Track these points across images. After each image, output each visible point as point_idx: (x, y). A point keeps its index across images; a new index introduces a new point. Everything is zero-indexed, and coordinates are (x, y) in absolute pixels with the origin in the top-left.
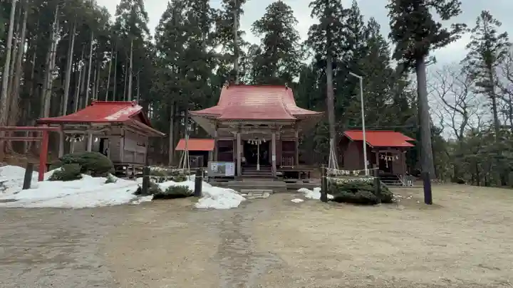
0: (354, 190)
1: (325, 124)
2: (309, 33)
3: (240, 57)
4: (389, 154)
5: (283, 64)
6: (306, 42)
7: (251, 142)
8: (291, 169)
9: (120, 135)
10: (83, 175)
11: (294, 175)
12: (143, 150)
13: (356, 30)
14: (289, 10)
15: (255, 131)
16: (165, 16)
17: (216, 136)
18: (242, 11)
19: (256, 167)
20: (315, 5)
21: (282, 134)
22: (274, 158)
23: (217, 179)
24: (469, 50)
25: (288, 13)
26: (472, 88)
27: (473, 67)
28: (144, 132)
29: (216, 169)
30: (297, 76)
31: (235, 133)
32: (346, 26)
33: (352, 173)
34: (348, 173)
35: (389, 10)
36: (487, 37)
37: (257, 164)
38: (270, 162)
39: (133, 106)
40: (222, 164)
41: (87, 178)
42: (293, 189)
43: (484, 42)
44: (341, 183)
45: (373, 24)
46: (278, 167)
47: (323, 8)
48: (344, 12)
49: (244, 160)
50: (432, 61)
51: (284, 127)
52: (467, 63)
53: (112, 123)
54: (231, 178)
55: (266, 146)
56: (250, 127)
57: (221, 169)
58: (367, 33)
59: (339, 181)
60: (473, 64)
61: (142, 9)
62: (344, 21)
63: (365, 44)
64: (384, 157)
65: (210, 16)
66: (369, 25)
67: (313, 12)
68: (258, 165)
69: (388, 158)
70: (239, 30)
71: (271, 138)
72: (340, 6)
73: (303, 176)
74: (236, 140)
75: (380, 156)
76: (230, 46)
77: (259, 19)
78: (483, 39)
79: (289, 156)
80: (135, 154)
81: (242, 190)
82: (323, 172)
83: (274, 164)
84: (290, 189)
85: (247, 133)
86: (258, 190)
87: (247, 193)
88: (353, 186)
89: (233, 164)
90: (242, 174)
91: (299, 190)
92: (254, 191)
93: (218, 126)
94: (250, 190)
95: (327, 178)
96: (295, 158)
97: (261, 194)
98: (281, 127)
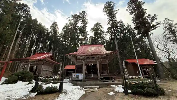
0: (142, 88)
2: (108, 30)
3: (86, 39)
4: (147, 68)
5: (100, 40)
6: (107, 32)
7: (89, 65)
8: (106, 75)
9: (42, 64)
10: (18, 81)
11: (108, 78)
12: (52, 70)
13: (123, 27)
14: (101, 25)
15: (90, 60)
16: (64, 28)
17: (76, 63)
18: (87, 26)
19: (91, 75)
20: (109, 22)
21: (101, 61)
22: (98, 71)
23: (76, 81)
24: (164, 30)
25: (101, 26)
26: (169, 43)
27: (167, 35)
28: (52, 63)
29: (75, 76)
30: (105, 44)
31: (82, 61)
32: (119, 26)
34: (137, 77)
35: (132, 21)
36: (170, 25)
38: (97, 73)
39: (48, 54)
40: (77, 74)
41: (19, 82)
42: (108, 85)
43: (169, 27)
45: (128, 25)
46: (101, 75)
47: (111, 22)
48: (118, 23)
49: (87, 72)
50: (152, 34)
51: (102, 58)
52: (164, 34)
53: (39, 60)
54: (81, 80)
55: (95, 66)
56: (88, 59)
57: (77, 77)
58: (127, 28)
59: (133, 82)
60: (167, 34)
61: (57, 27)
62: (119, 25)
63: (127, 31)
64: (145, 69)
65: (77, 28)
66: (127, 26)
67: (108, 23)
68: (92, 74)
69: (147, 70)
70: (86, 31)
71: (97, 63)
72: (117, 21)
73: (112, 79)
74: (83, 64)
75: (143, 69)
76: (83, 36)
77: (92, 28)
78: (168, 26)
79: (105, 70)
81: (85, 87)
82: (124, 77)
83: (99, 74)
84: (106, 85)
85: (87, 61)
86: (92, 86)
87: (87, 89)
88: (141, 85)
89: (82, 74)
90: (86, 79)
91: (111, 86)
92: (90, 87)
93: (77, 59)
94: (88, 87)
95: (126, 81)
96: (107, 70)
97: (93, 89)
98: (101, 58)
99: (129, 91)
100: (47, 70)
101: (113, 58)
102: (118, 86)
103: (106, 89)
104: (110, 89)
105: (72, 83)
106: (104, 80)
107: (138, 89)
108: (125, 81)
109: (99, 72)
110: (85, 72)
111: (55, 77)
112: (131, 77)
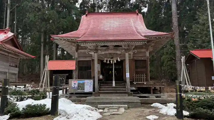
0: (210, 107)
1: (172, 46)
7: (107, 61)
8: (144, 84)
11: (146, 90)
12: (16, 71)
15: (110, 52)
17: (76, 56)
19: (112, 83)
21: (134, 53)
22: (128, 75)
23: (78, 95)
28: (15, 55)
29: (76, 86)
30: (145, 7)
31: (92, 53)
33: (207, 89)
34: (203, 89)
37: (112, 80)
39: (5, 33)
40: (81, 82)
42: (146, 104)
44: (196, 99)
46: (131, 83)
49: (101, 77)
54: (90, 94)
55: (120, 64)
56: (106, 48)
57: (81, 86)
59: (194, 97)
68: (114, 82)
71: (125, 57)
73: (155, 91)
74: (93, 60)
79: (142, 73)
80: (8, 74)
81: (99, 106)
82: (178, 88)
83: (128, 81)
84: (143, 103)
85: (103, 53)
86: (114, 105)
87: (103, 109)
88: (209, 103)
89: (92, 81)
90: (100, 90)
91: (152, 105)
92: (110, 107)
93: (78, 48)
94: (106, 107)
95: (182, 94)
96: (146, 74)
97: (116, 110)
98: (134, 47)
99: (186, 113)
100: (7, 71)
101: (161, 47)
102: (166, 106)
103: (142, 110)
104: (151, 110)
105: (70, 98)
106: (138, 93)
107: (202, 109)
108: (180, 95)
109: (129, 77)
110: (99, 77)
111: (25, 87)
112: (192, 88)
